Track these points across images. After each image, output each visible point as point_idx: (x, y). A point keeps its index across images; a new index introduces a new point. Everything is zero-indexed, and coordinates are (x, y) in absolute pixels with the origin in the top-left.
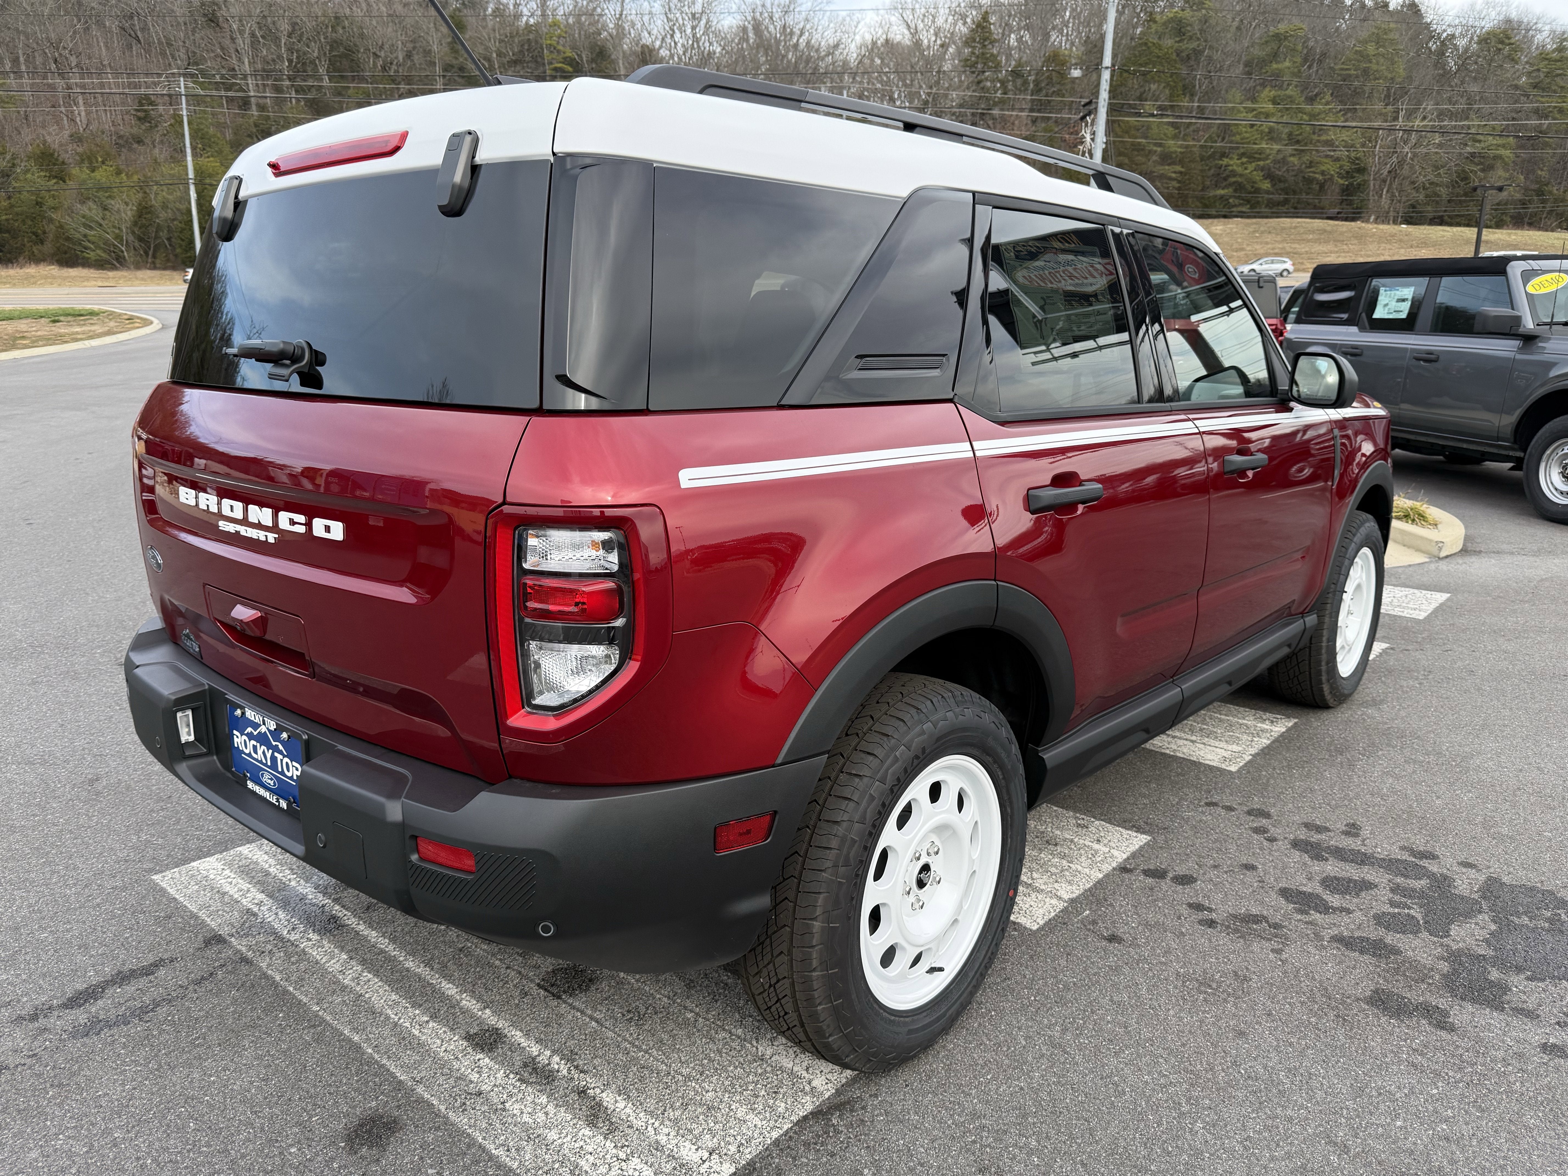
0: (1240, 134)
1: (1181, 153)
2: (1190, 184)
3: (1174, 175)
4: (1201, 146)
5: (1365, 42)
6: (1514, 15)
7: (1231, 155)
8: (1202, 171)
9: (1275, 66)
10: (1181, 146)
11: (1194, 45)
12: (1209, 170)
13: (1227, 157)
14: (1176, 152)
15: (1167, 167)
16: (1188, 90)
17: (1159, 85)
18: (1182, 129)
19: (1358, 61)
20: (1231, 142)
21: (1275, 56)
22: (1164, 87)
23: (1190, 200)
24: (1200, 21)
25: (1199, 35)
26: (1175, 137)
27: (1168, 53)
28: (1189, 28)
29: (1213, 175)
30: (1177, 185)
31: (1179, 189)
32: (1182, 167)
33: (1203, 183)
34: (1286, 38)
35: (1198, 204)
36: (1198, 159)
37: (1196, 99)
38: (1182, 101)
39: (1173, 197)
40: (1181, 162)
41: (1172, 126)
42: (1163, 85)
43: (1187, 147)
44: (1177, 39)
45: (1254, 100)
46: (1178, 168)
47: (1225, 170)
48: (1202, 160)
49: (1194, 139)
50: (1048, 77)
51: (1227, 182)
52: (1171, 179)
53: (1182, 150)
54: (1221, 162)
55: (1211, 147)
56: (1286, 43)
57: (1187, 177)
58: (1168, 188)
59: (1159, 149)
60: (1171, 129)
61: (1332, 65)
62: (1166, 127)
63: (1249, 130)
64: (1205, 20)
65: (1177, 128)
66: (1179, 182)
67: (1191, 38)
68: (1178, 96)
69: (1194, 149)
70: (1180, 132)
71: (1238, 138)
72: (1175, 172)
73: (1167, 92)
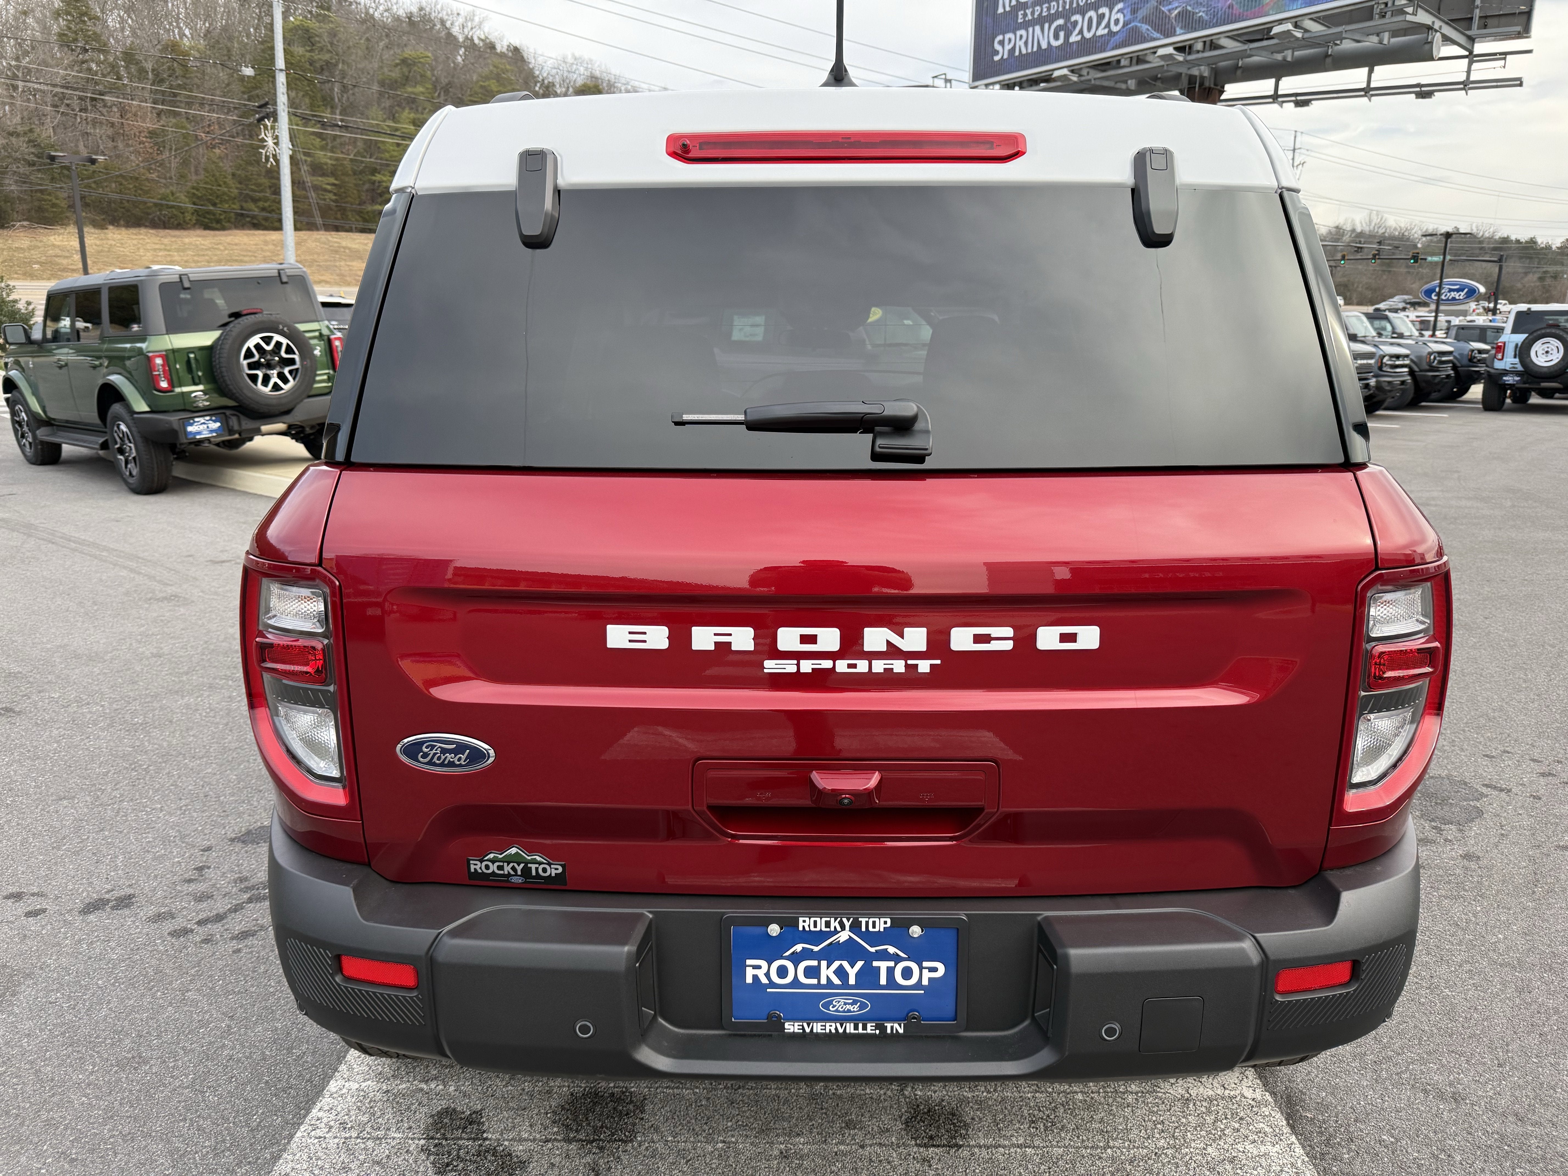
0: (388, 152)
1: (332, 165)
2: (346, 197)
3: (329, 187)
4: (351, 160)
5: (487, 78)
6: (597, 73)
7: (382, 172)
8: (356, 185)
9: (410, 89)
10: (331, 158)
11: (327, 57)
12: (363, 184)
13: (379, 173)
14: (326, 164)
15: (320, 179)
16: (328, 101)
17: (297, 93)
18: (329, 141)
19: (484, 95)
20: (381, 159)
21: (406, 80)
22: (303, 96)
23: (349, 214)
24: (329, 33)
25: (329, 48)
26: (323, 148)
27: (300, 61)
28: (317, 39)
29: (367, 191)
30: (334, 197)
31: (335, 201)
32: (336, 179)
33: (359, 197)
34: (414, 64)
35: (358, 217)
36: (350, 172)
37: (338, 112)
38: (324, 112)
39: (331, 209)
40: (333, 174)
41: (320, 137)
42: (302, 93)
43: (337, 159)
44: (308, 48)
45: (394, 119)
46: (332, 180)
47: (379, 186)
48: (355, 174)
49: (342, 152)
50: (169, 68)
51: (383, 198)
52: (326, 190)
53: (334, 163)
54: (374, 178)
55: (362, 162)
56: (416, 68)
57: (342, 190)
58: (325, 200)
59: (309, 159)
60: (318, 140)
61: (460, 96)
62: (312, 137)
63: (396, 149)
64: (333, 34)
65: (323, 139)
66: (335, 194)
67: (321, 49)
68: (319, 107)
69: (345, 162)
70: (327, 144)
71: (387, 155)
72: (328, 184)
73: (307, 100)
